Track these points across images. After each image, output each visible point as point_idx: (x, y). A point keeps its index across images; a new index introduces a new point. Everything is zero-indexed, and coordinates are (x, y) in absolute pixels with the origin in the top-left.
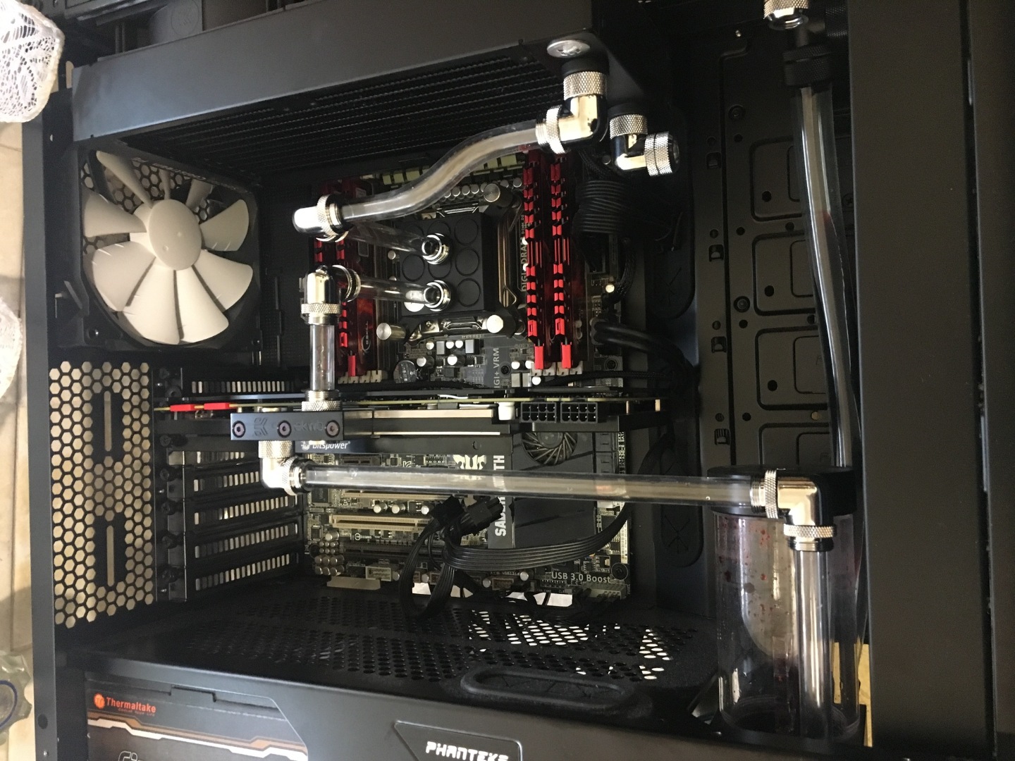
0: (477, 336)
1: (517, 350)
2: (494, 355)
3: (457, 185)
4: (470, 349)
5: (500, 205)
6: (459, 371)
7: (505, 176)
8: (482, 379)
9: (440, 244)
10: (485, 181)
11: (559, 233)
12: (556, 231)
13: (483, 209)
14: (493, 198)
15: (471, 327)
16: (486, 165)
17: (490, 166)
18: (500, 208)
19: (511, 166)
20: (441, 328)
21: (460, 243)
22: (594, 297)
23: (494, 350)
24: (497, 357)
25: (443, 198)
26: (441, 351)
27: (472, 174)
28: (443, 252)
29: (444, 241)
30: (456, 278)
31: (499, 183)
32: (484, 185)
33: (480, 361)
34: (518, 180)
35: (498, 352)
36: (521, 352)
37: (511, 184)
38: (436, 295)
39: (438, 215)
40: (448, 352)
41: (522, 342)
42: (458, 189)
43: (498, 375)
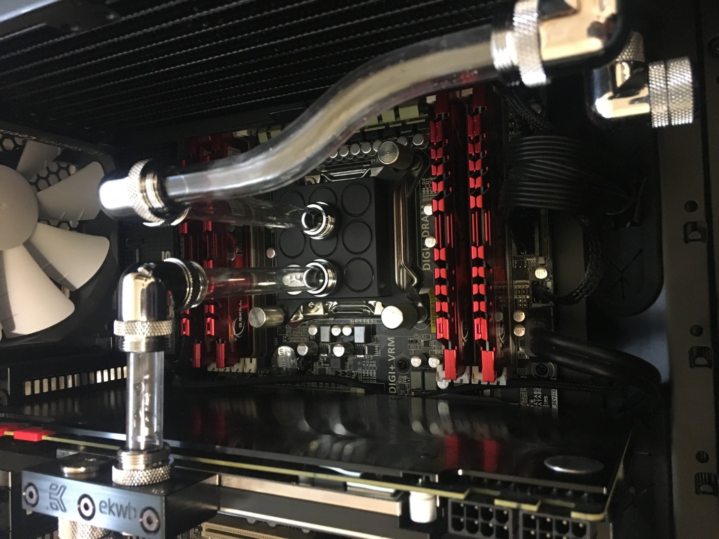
0: (368, 321)
1: (417, 341)
2: (389, 345)
3: (346, 144)
4: (359, 338)
5: (397, 167)
6: (347, 361)
7: (402, 132)
8: (375, 373)
9: (324, 214)
10: (378, 139)
11: (479, 205)
12: (475, 202)
13: (376, 172)
14: (389, 159)
15: (362, 311)
16: (380, 118)
17: (385, 120)
18: (397, 170)
19: (411, 120)
20: (325, 310)
21: (347, 213)
22: (517, 282)
23: (389, 339)
24: (392, 347)
25: (329, 159)
26: (325, 338)
27: (362, 129)
28: (326, 224)
29: (328, 210)
30: (342, 256)
31: (396, 140)
32: (377, 143)
33: (372, 351)
34: (418, 136)
35: (393, 342)
36: (422, 344)
37: (410, 141)
38: (318, 278)
39: (322, 178)
40: (334, 340)
41: (423, 332)
42: (346, 147)
43: (394, 370)
